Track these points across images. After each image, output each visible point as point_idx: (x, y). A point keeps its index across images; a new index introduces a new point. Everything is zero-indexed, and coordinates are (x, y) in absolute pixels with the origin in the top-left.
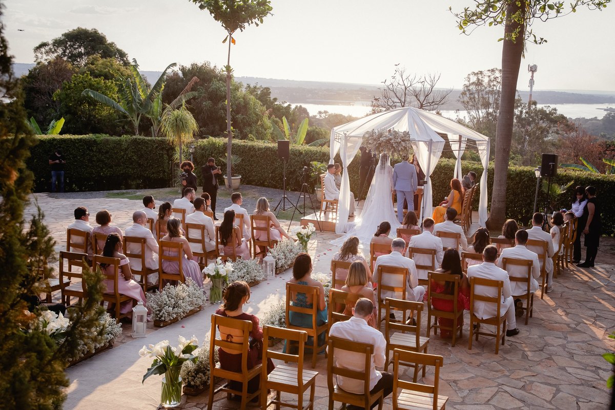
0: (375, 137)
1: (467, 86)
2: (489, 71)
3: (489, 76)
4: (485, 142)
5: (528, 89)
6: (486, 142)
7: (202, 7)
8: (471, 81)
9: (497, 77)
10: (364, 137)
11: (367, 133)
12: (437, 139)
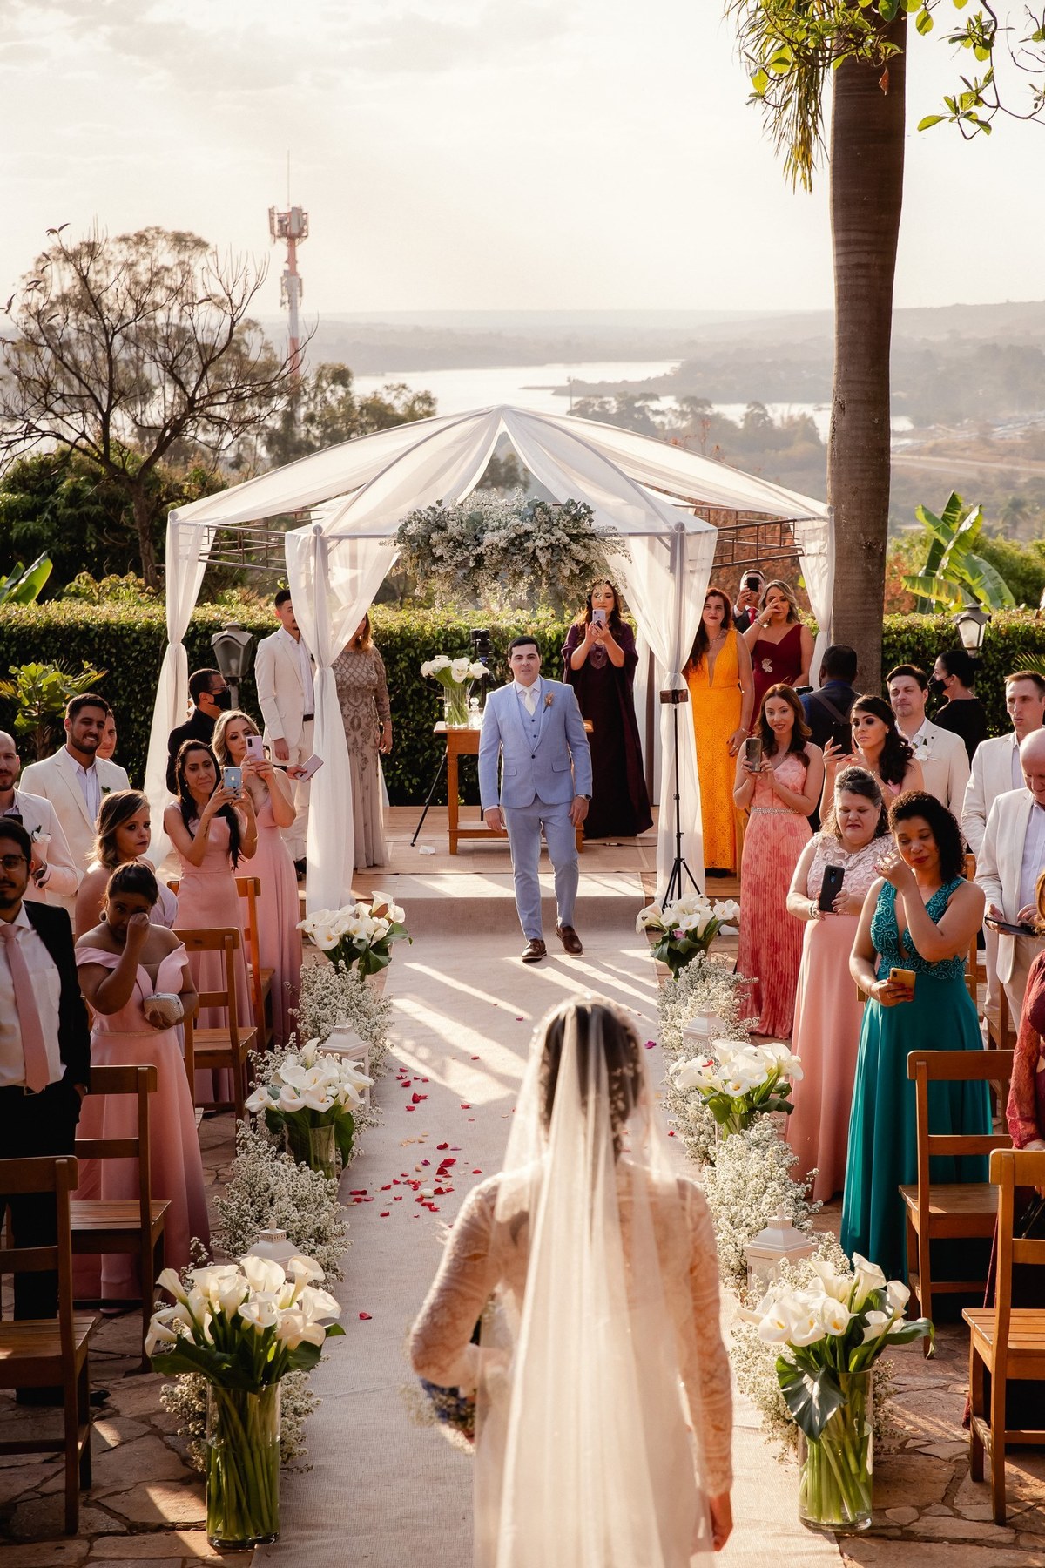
1: (39, 314)
2: (125, 239)
3: (130, 266)
4: (817, 524)
5: (283, 314)
6: (822, 524)
8: (55, 292)
9: (167, 269)
10: (403, 536)
11: (416, 516)
12: (694, 524)
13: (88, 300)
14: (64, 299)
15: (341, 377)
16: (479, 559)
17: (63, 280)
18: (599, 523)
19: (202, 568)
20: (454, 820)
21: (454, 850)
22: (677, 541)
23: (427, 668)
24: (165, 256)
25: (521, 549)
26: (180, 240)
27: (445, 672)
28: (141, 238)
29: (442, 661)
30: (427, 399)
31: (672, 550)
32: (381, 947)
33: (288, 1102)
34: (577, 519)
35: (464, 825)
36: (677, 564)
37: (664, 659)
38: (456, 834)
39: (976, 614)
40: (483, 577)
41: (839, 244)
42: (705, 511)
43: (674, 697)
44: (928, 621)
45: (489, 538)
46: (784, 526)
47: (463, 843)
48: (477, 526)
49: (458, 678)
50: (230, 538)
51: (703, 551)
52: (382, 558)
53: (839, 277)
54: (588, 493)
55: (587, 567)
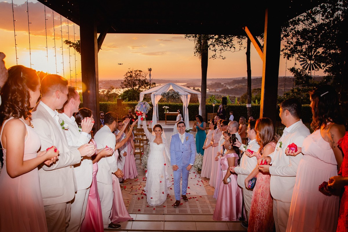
0: (166, 94)
4: (200, 95)
7: (71, 46)
10: (162, 95)
11: (163, 93)
12: (189, 94)
16: (169, 97)
18: (180, 94)
19: (143, 98)
20: (166, 122)
21: (166, 124)
23: (163, 107)
25: (173, 96)
27: (165, 108)
29: (165, 107)
31: (186, 96)
34: (178, 93)
35: (167, 122)
36: (187, 98)
37: (186, 106)
38: (166, 123)
39: (214, 103)
40: (169, 98)
41: (202, 69)
44: (210, 104)
45: (170, 95)
46: (197, 95)
47: (167, 123)
48: (168, 93)
49: (166, 108)
50: (145, 95)
51: (189, 96)
52: (159, 97)
53: (202, 72)
54: (178, 91)
55: (179, 98)
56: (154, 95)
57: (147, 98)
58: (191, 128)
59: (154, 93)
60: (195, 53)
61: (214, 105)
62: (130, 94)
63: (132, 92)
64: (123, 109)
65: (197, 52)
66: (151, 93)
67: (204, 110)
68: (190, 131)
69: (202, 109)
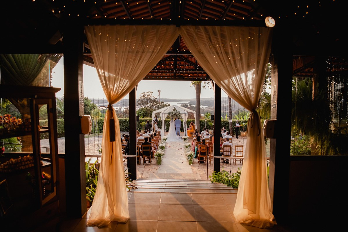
0: (171, 113)
5: (159, 98)
6: (196, 113)
10: (168, 113)
12: (187, 113)
13: (144, 97)
14: (142, 97)
15: (163, 102)
16: (173, 115)
17: (142, 95)
18: (181, 113)
22: (186, 114)
24: (150, 93)
25: (176, 114)
26: (151, 92)
28: (148, 92)
30: (170, 104)
32: (166, 139)
33: (161, 146)
34: (179, 112)
36: (186, 115)
37: (185, 122)
42: (188, 112)
43: (185, 124)
44: (203, 120)
46: (193, 113)
48: (173, 113)
50: (156, 113)
51: (187, 115)
52: (166, 115)
55: (180, 116)
56: (163, 114)
57: (158, 115)
58: (188, 137)
59: (163, 112)
60: (191, 85)
61: (206, 121)
62: (144, 112)
63: (145, 110)
64: (139, 124)
65: (192, 84)
66: (160, 112)
67: (198, 124)
68: (187, 139)
69: (197, 124)
